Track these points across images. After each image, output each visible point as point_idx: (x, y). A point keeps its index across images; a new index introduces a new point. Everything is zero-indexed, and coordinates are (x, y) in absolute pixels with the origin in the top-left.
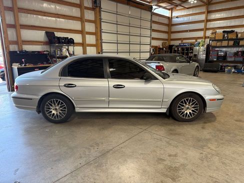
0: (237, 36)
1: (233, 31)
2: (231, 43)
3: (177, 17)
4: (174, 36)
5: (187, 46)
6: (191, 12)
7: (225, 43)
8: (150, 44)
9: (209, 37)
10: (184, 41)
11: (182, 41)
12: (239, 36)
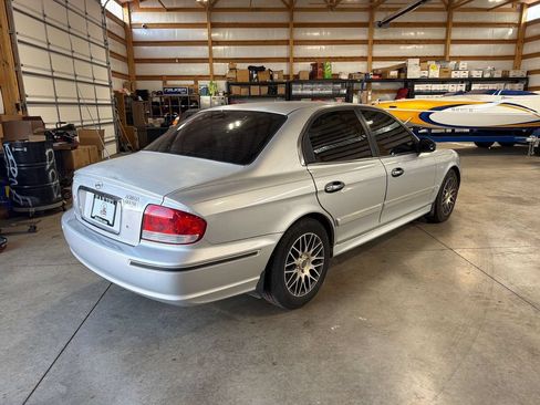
0: (271, 77)
1: (262, 69)
2: (265, 90)
3: (145, 27)
4: (142, 69)
5: (183, 95)
6: (174, 18)
7: (255, 90)
8: (110, 86)
9: (224, 76)
10: (170, 83)
11: (165, 83)
12: (276, 77)
